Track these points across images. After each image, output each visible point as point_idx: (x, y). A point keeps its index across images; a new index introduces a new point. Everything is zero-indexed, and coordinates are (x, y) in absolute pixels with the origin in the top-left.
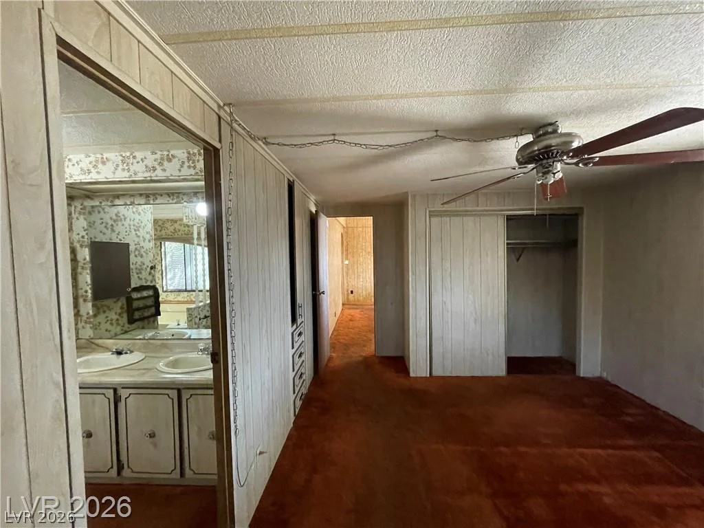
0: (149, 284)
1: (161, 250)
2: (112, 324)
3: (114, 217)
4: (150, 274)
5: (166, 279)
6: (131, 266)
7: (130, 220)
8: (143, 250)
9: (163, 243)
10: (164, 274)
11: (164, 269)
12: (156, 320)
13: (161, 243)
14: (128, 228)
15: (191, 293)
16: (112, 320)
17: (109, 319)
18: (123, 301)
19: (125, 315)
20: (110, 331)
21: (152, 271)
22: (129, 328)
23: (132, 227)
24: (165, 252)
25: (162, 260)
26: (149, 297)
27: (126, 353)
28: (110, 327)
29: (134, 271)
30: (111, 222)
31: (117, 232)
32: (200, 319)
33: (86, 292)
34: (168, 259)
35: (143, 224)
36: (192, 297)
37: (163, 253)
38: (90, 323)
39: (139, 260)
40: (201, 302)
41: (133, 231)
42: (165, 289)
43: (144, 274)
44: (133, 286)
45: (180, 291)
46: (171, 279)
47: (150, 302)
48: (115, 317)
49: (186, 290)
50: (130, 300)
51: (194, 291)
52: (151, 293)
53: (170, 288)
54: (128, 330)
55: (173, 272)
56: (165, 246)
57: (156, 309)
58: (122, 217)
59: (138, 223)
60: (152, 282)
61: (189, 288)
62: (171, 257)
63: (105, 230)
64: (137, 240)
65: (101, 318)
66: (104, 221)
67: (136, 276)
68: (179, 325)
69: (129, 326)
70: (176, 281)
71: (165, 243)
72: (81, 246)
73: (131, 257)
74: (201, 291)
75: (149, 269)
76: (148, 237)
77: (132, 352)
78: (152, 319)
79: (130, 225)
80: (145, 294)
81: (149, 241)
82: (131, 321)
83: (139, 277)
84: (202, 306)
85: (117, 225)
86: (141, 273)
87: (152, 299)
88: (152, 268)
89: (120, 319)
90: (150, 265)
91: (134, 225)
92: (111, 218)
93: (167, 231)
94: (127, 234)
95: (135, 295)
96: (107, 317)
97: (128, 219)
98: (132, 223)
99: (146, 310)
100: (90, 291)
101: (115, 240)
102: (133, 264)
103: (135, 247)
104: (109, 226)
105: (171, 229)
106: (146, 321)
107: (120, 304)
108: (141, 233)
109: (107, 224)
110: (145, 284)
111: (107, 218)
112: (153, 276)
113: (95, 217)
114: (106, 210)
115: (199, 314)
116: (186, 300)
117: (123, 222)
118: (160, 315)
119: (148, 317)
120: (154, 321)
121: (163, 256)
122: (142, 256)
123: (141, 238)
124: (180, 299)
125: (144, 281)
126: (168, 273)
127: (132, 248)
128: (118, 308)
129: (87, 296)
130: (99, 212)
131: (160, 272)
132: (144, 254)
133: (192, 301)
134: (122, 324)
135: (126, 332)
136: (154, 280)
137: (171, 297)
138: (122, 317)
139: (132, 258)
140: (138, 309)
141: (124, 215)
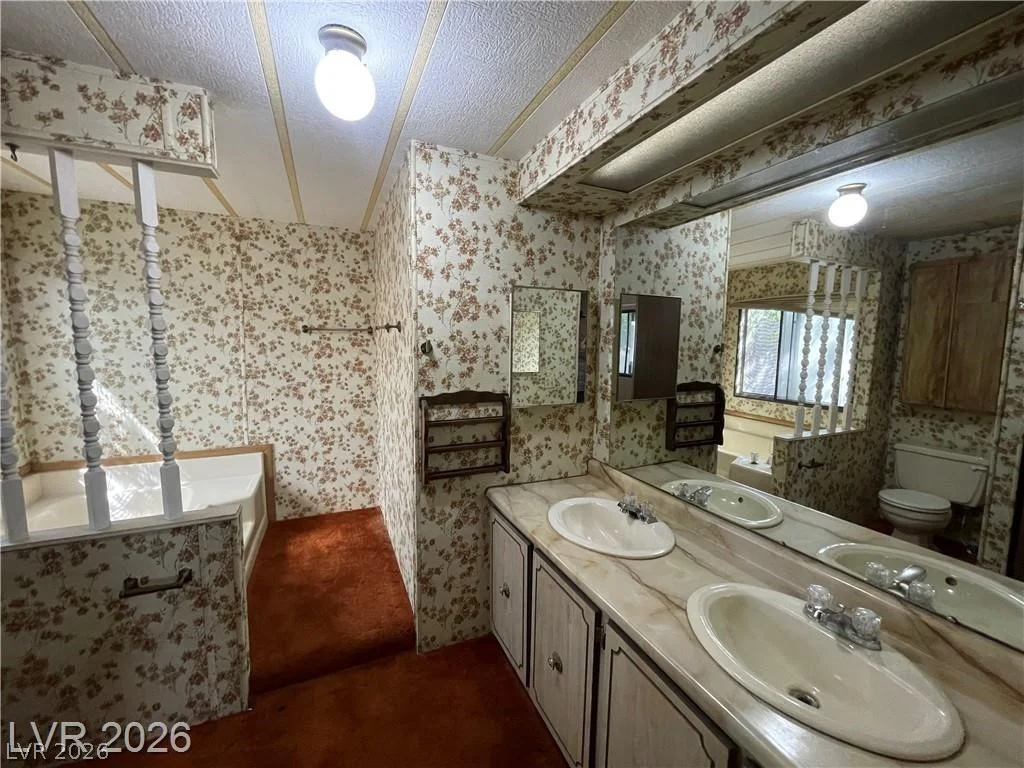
0: (708, 379)
1: (739, 323)
2: (640, 444)
3: (663, 251)
4: (712, 360)
5: (742, 372)
6: (681, 344)
7: (689, 255)
8: (704, 314)
9: (743, 310)
10: (740, 366)
11: (740, 356)
12: (712, 451)
13: (740, 311)
14: (683, 271)
15: (785, 406)
16: (642, 437)
17: (637, 433)
18: (661, 406)
19: (663, 432)
20: (637, 455)
21: (717, 356)
22: (666, 456)
23: (690, 269)
24: (746, 327)
25: (738, 342)
26: (705, 405)
27: (643, 519)
28: (637, 449)
29: (686, 353)
30: (656, 260)
31: (663, 279)
32: (800, 466)
33: (606, 382)
34: (750, 339)
35: (709, 264)
36: (785, 412)
37: (742, 328)
38: (606, 436)
39: (696, 332)
40: (807, 428)
41: (690, 275)
42: (738, 391)
43: (703, 362)
44: (680, 380)
45: (763, 398)
46: (749, 376)
47: (705, 415)
48: (647, 432)
49: (775, 399)
50: (672, 406)
51: (796, 403)
52: (710, 397)
53: (747, 390)
54: (664, 459)
55: (754, 364)
56: (746, 316)
57: (715, 430)
58: (676, 250)
59: (702, 262)
60: (713, 377)
61: (782, 395)
62: (755, 337)
63: (644, 275)
64: (697, 293)
65: (626, 430)
66: (645, 258)
67: (687, 362)
68: (754, 463)
69: (667, 452)
70: (760, 377)
71: (746, 312)
72: (606, 303)
73: (682, 327)
74: (810, 405)
75: (711, 352)
76: (715, 288)
77: (653, 520)
78: (705, 448)
79: (686, 266)
80: (699, 398)
81: (718, 297)
82: (671, 445)
83: (692, 365)
84: (807, 439)
85: (666, 265)
86: (696, 358)
87: (712, 409)
88: (718, 350)
89: (654, 437)
90: (715, 343)
91: (694, 265)
92: (657, 253)
93: (752, 289)
94: (680, 282)
95: (682, 398)
96: (635, 430)
97: (684, 254)
98: (691, 261)
99: (699, 429)
100: (610, 383)
101: (660, 293)
102: (684, 339)
103: (691, 307)
104: (652, 268)
105: (762, 285)
106: (695, 449)
107: (656, 409)
108: (706, 280)
109: (650, 263)
110: (701, 380)
111: (650, 251)
112: (718, 366)
113: (633, 251)
114: (650, 238)
115: (800, 455)
116: (772, 416)
117: (677, 259)
118: (721, 444)
119: (699, 444)
120: (709, 454)
121: (741, 334)
122: (701, 326)
123: (704, 291)
124: (761, 412)
125: (700, 372)
126: (747, 364)
127: (685, 309)
128: (654, 417)
129: (606, 390)
130: (639, 242)
131: (734, 361)
132: (706, 322)
133: (784, 420)
134: (657, 447)
135: (660, 463)
136: (717, 373)
137: (747, 407)
138: (658, 435)
139: (685, 330)
140: (685, 425)
141: (678, 246)
